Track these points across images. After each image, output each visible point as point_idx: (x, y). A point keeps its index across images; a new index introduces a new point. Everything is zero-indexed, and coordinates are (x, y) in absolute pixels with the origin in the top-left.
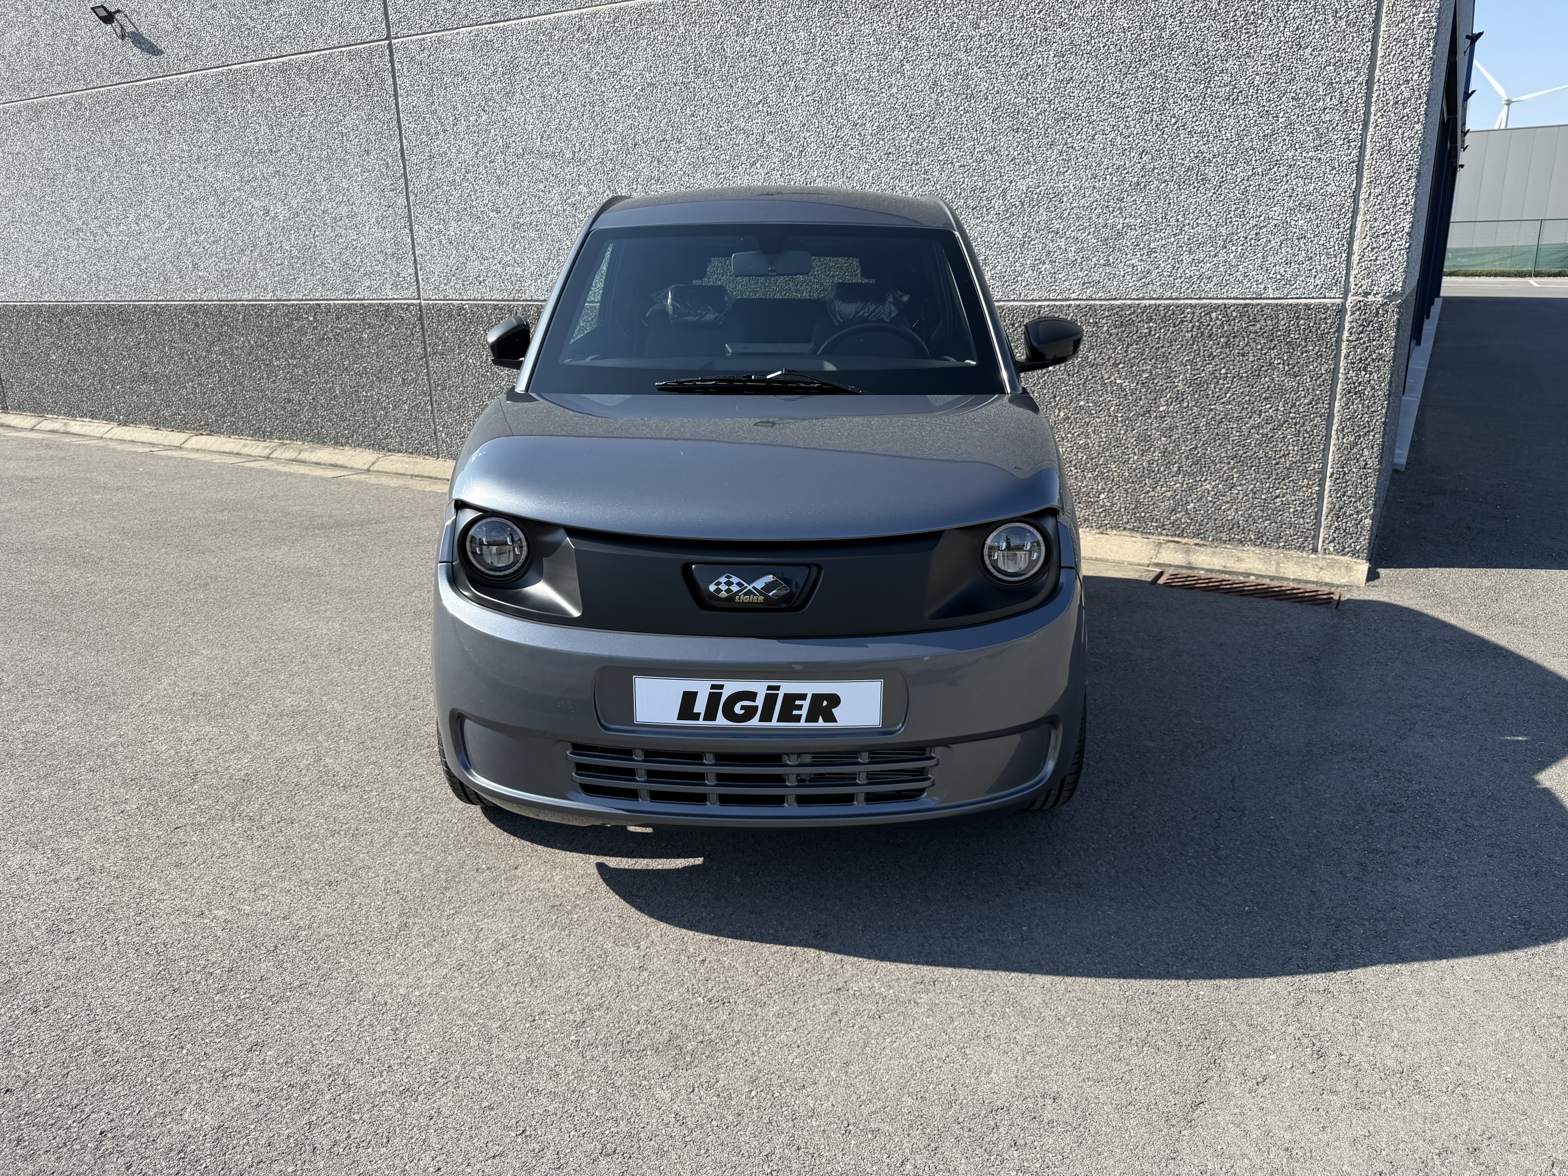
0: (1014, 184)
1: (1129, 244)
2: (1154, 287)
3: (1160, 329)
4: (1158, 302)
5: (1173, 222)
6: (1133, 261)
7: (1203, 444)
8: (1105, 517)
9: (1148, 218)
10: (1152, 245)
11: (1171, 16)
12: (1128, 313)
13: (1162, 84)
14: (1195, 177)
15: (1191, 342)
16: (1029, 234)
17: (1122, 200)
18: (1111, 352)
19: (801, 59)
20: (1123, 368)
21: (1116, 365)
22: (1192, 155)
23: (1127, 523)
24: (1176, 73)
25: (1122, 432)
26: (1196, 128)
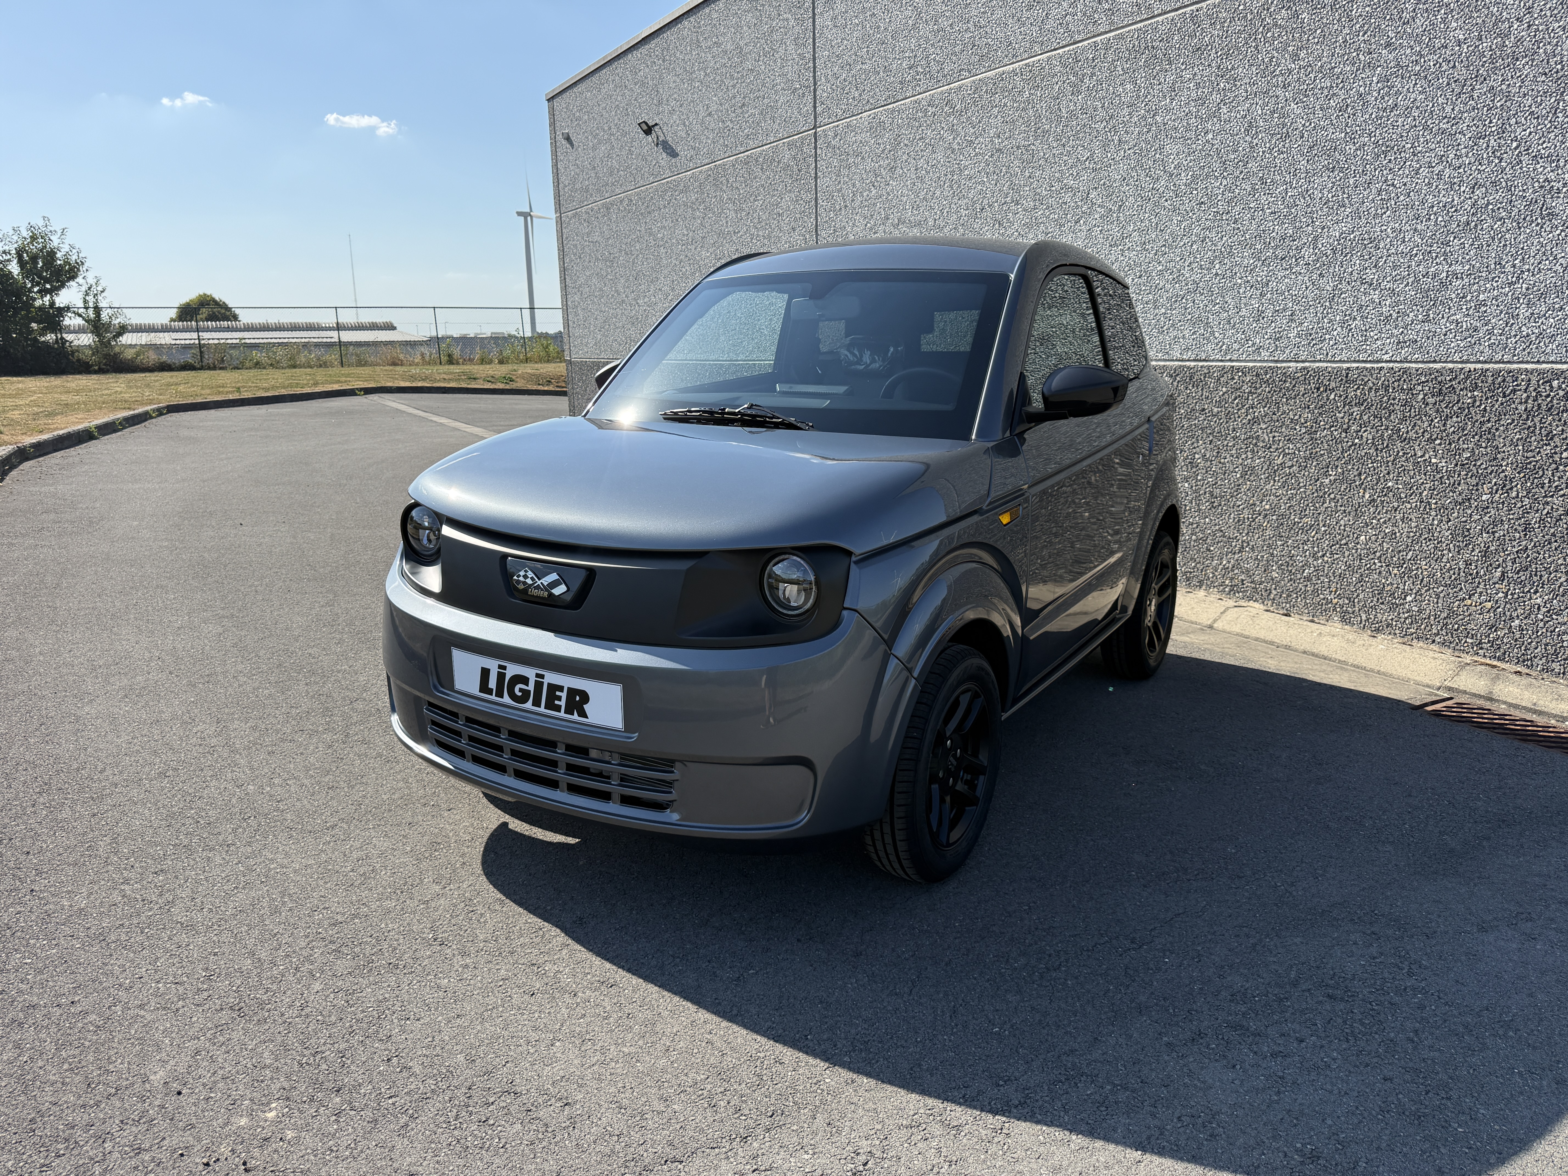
0: (1326, 230)
1: (1453, 296)
2: (1481, 348)
3: (1487, 399)
4: (1487, 366)
5: (1509, 268)
6: (1458, 317)
7: (1535, 546)
8: (1412, 623)
9: (1478, 264)
10: (1482, 297)
11: (1517, 20)
12: (1448, 378)
13: (1503, 102)
14: (1538, 211)
15: (1525, 416)
16: (1339, 286)
17: (1448, 245)
18: (1426, 424)
19: (1126, 111)
20: (1440, 444)
21: (1431, 440)
22: (1536, 184)
23: (1437, 634)
24: (1520, 87)
25: (1436, 522)
26: (1543, 152)
